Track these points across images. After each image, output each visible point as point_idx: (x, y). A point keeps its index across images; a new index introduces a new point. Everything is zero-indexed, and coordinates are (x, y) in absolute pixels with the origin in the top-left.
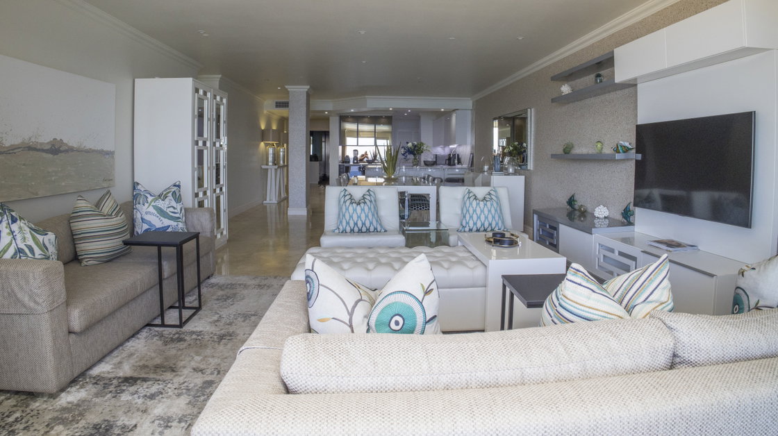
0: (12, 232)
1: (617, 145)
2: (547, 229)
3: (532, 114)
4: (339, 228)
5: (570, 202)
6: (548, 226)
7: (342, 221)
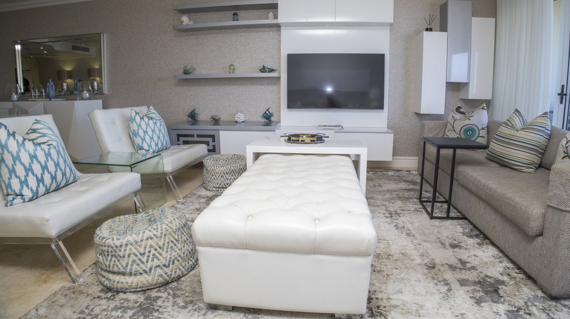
1: (264, 67)
2: (195, 139)
3: (105, 39)
4: (22, 195)
5: (193, 116)
6: (195, 136)
7: (26, 181)
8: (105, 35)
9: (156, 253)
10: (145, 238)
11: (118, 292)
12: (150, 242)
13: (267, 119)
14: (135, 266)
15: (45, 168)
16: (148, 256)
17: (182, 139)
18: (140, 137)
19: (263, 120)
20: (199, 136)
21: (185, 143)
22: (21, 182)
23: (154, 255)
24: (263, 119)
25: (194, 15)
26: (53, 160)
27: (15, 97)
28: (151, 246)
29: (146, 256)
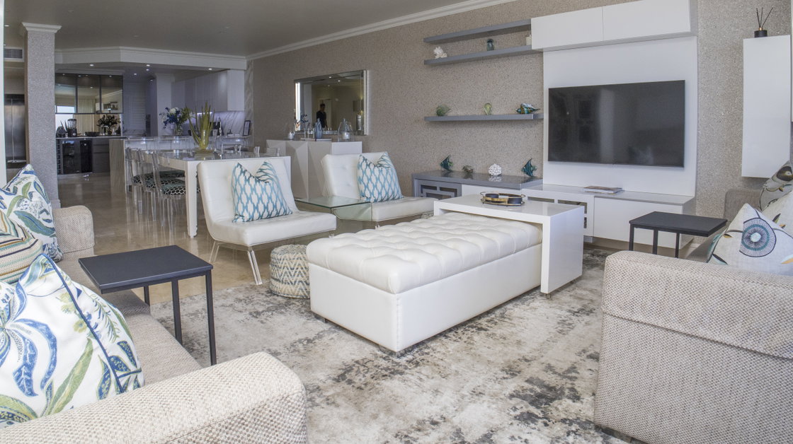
0: (85, 319)
1: (522, 107)
2: (438, 192)
3: (367, 76)
4: (243, 216)
5: (446, 164)
6: (438, 189)
7: (247, 206)
8: (368, 72)
9: (302, 271)
10: (296, 258)
11: (274, 295)
12: (299, 261)
13: (527, 174)
14: (286, 276)
15: (260, 199)
16: (296, 272)
17: (425, 191)
18: (364, 183)
19: (523, 175)
20: (442, 189)
21: (429, 195)
22: (244, 207)
23: (300, 272)
24: (523, 173)
25: (450, 46)
26: (267, 194)
27: (291, 135)
28: (299, 265)
29: (294, 271)
